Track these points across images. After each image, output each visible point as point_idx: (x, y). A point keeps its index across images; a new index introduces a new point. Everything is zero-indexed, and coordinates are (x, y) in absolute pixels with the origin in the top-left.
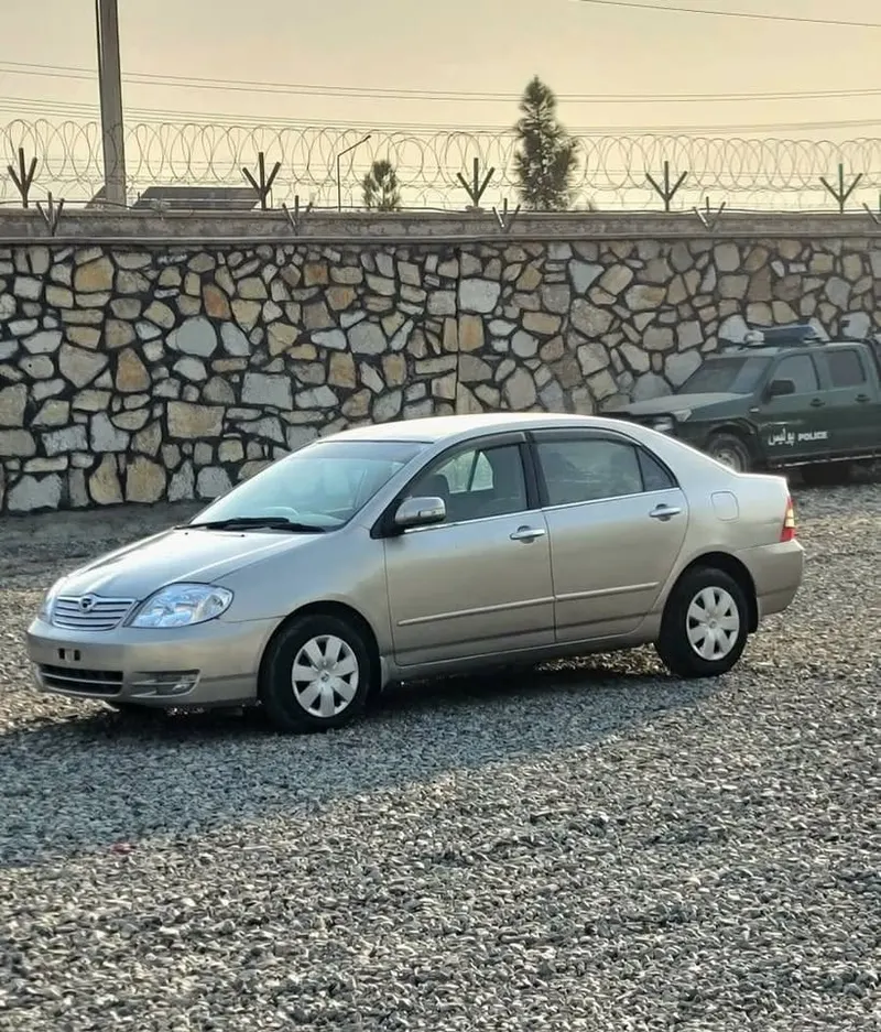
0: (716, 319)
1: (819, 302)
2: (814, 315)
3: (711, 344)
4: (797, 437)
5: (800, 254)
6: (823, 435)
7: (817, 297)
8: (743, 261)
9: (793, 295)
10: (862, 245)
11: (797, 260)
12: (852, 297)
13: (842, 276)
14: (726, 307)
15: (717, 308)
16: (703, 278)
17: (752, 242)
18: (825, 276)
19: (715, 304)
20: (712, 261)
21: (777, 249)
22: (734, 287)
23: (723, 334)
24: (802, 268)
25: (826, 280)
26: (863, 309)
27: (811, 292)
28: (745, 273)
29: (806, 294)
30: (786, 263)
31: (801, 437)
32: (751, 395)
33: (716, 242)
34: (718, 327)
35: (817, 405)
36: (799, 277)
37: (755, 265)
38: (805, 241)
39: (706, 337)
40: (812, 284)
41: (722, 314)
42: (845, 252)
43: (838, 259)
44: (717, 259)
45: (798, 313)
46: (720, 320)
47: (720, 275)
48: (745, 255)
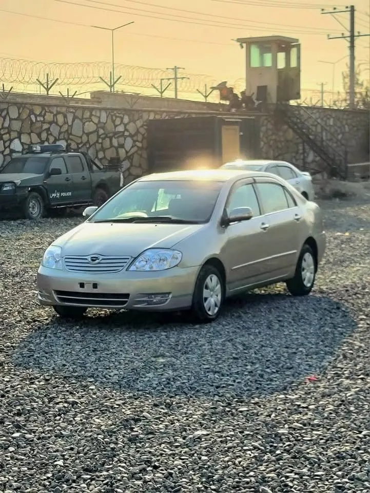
0: (9, 140)
1: (48, 135)
2: (46, 140)
3: (7, 152)
4: (60, 194)
5: (41, 112)
6: (69, 194)
7: (47, 133)
8: (19, 114)
9: (38, 131)
10: (64, 110)
11: (40, 115)
12: (60, 133)
13: (57, 123)
14: (14, 135)
15: (10, 135)
16: (4, 121)
17: (23, 105)
18: (50, 123)
19: (9, 133)
20: (8, 113)
21: (32, 109)
22: (16, 126)
23: (12, 147)
24: (42, 119)
25: (51, 125)
26: (64, 139)
27: (45, 130)
28: (20, 119)
29: (44, 130)
30: (36, 116)
31: (62, 194)
32: (42, 175)
33: (10, 104)
34: (10, 144)
35: (68, 181)
36: (40, 122)
37: (24, 116)
38: (43, 106)
39: (5, 148)
40: (46, 126)
41: (11, 138)
42: (58, 113)
43: (55, 115)
44: (10, 113)
45: (41, 139)
46: (11, 140)
47: (11, 120)
48: (21, 111)
